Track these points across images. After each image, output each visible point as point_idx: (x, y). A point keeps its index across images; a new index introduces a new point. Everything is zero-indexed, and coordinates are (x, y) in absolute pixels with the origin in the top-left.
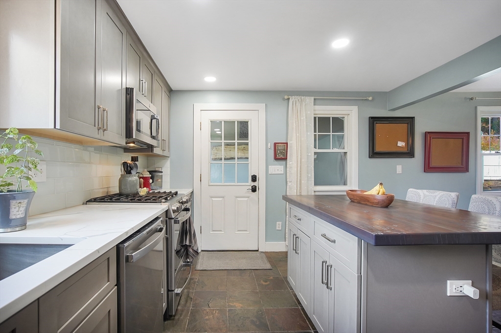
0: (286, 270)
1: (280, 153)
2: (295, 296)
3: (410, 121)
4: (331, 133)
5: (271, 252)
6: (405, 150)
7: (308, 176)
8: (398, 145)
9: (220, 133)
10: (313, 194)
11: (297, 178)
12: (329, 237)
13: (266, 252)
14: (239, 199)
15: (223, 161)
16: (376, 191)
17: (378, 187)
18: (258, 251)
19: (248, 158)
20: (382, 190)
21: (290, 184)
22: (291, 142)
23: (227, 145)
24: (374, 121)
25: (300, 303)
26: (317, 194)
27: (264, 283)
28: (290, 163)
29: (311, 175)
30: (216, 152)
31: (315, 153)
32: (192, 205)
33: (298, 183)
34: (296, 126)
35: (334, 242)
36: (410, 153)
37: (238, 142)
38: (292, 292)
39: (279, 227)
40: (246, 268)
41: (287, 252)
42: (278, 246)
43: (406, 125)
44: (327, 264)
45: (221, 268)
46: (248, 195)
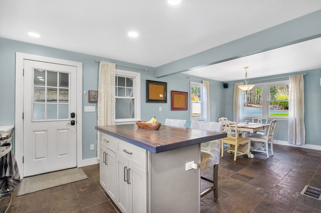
0: (99, 177)
1: (93, 98)
2: (106, 193)
3: (165, 84)
4: (126, 87)
5: (87, 166)
6: (163, 99)
7: (111, 113)
8: (160, 96)
9: (43, 80)
10: (115, 124)
11: (105, 115)
12: (128, 151)
13: (83, 167)
14: (60, 131)
15: (46, 103)
16: (152, 122)
17: (153, 119)
18: (76, 167)
19: (68, 101)
20: (155, 120)
21: (100, 118)
22: (100, 91)
23: (49, 90)
24: (148, 82)
25: (109, 197)
26: (117, 124)
27: (82, 190)
28: (100, 105)
29: (114, 113)
30: (39, 94)
31: (116, 99)
32: (14, 140)
33: (105, 117)
34: (104, 81)
35: (131, 154)
36: (165, 101)
37: (59, 88)
38: (103, 191)
39: (92, 148)
40: (67, 183)
41: (99, 164)
42: (92, 161)
43: (163, 86)
44: (127, 169)
45: (44, 188)
46: (68, 127)
